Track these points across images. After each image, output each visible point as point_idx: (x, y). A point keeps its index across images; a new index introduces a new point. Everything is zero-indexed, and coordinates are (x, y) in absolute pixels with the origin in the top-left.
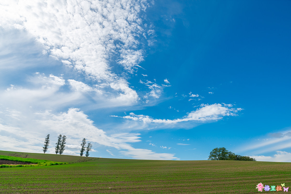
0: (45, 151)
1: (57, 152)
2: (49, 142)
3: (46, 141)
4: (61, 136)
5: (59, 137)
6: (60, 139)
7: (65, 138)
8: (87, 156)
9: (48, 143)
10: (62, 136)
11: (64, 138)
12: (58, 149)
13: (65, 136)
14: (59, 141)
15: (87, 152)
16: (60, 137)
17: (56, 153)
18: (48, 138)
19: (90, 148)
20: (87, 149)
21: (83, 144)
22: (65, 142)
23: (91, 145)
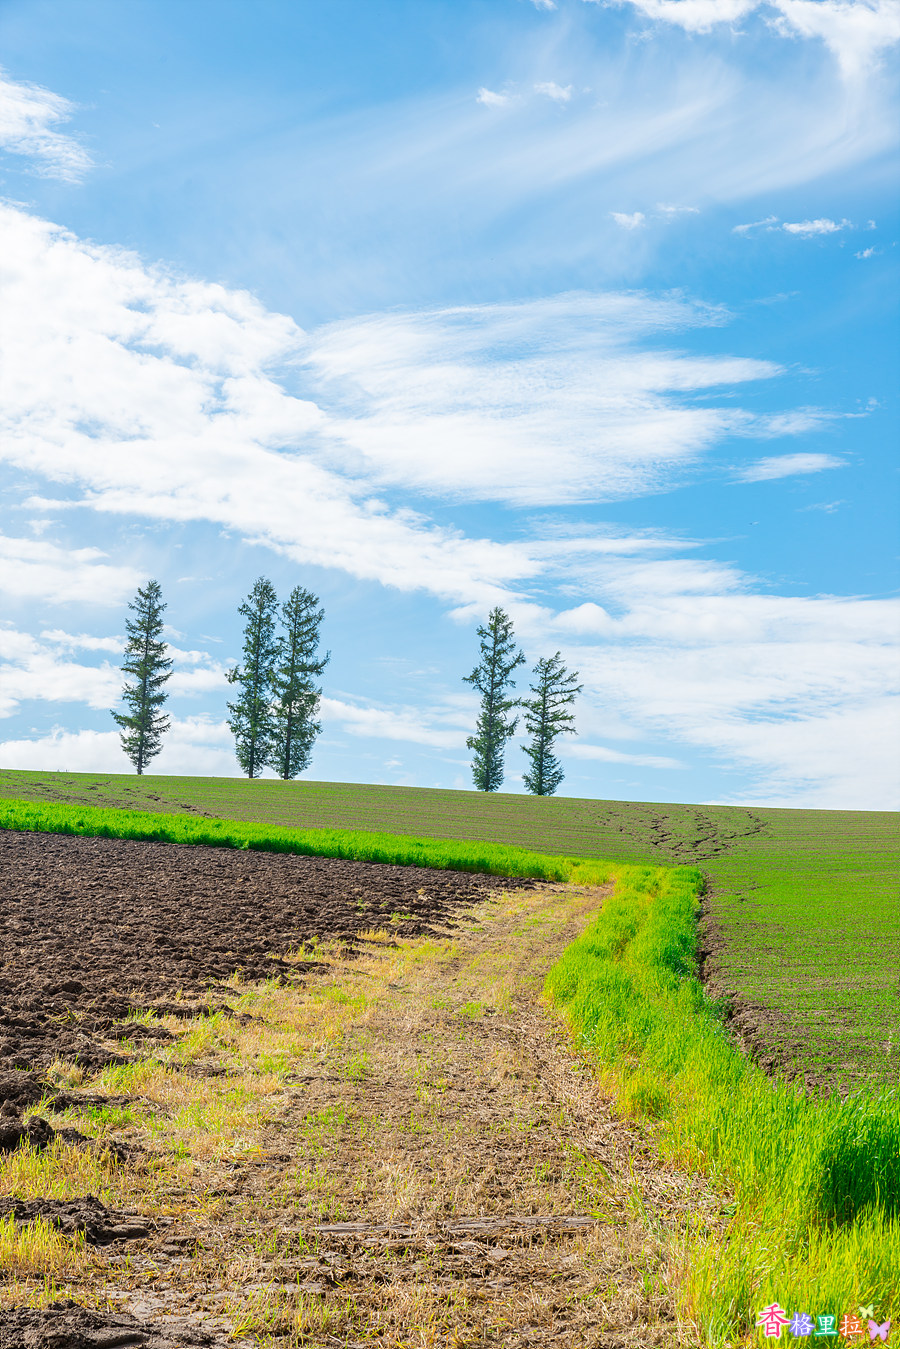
0: (141, 750)
1: (251, 758)
4: (265, 592)
5: (254, 607)
6: (259, 625)
7: (314, 611)
8: (540, 788)
11: (296, 610)
12: (252, 723)
13: (303, 599)
14: (257, 646)
15: (541, 756)
16: (262, 608)
17: (245, 763)
18: (151, 624)
19: (561, 707)
20: (535, 725)
21: (488, 668)
22: (318, 656)
23: (571, 679)
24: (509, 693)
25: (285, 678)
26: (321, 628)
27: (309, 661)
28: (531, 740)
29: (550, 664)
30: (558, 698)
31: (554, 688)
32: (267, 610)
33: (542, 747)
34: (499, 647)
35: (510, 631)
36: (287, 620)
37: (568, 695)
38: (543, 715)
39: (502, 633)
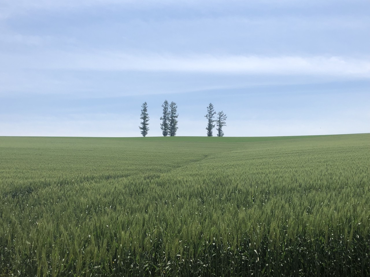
0: (144, 133)
1: (165, 134)
2: (147, 118)
3: (143, 116)
4: (166, 103)
5: (164, 105)
6: (165, 109)
7: (175, 106)
8: (220, 135)
10: (170, 103)
11: (172, 106)
12: (165, 127)
14: (165, 113)
16: (166, 106)
18: (145, 110)
19: (223, 121)
20: (218, 124)
21: (209, 114)
22: (176, 115)
23: (225, 116)
24: (213, 119)
25: (171, 119)
26: (177, 109)
27: (175, 115)
28: (218, 127)
29: (221, 113)
30: (223, 119)
31: (221, 118)
32: (167, 106)
33: (220, 129)
34: (211, 110)
35: (213, 107)
36: (171, 108)
37: (224, 119)
38: (220, 122)
39: (211, 108)
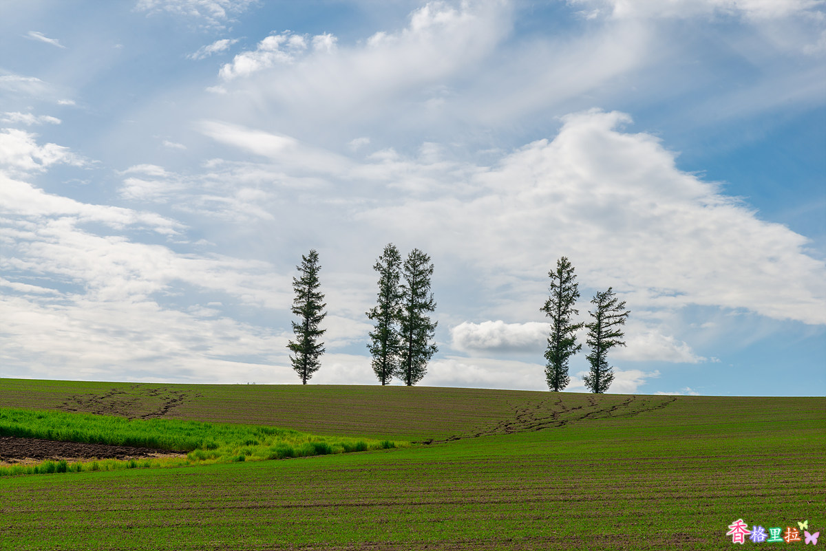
0: (305, 367)
1: (384, 371)
2: (319, 308)
3: (303, 303)
4: (392, 254)
5: (385, 265)
6: (388, 280)
7: (426, 266)
8: (597, 388)
9: (319, 313)
10: (404, 257)
11: (414, 266)
12: (384, 346)
13: (418, 258)
14: (388, 292)
15: (597, 362)
16: (390, 264)
17: (380, 374)
18: (311, 280)
20: (593, 340)
21: (557, 300)
23: (620, 307)
25: (406, 313)
26: (430, 278)
29: (602, 297)
30: (612, 321)
31: (607, 314)
32: (394, 267)
33: (599, 354)
34: (564, 286)
35: (571, 274)
36: (408, 273)
37: (619, 318)
38: (600, 333)
39: (565, 275)
